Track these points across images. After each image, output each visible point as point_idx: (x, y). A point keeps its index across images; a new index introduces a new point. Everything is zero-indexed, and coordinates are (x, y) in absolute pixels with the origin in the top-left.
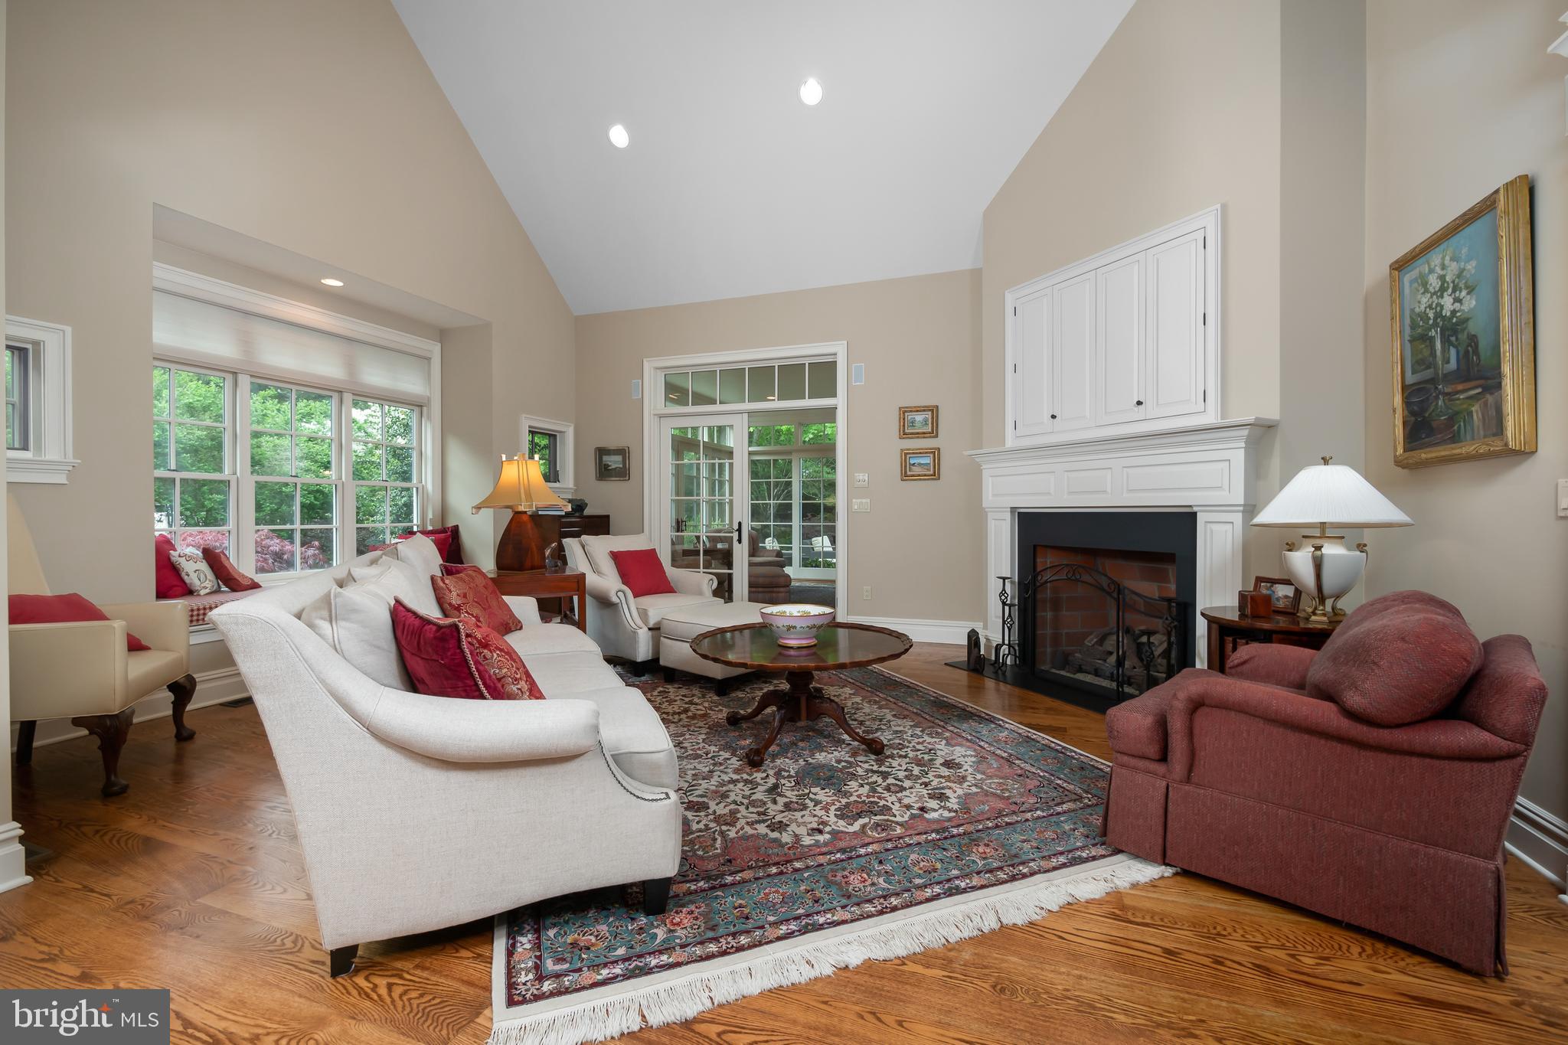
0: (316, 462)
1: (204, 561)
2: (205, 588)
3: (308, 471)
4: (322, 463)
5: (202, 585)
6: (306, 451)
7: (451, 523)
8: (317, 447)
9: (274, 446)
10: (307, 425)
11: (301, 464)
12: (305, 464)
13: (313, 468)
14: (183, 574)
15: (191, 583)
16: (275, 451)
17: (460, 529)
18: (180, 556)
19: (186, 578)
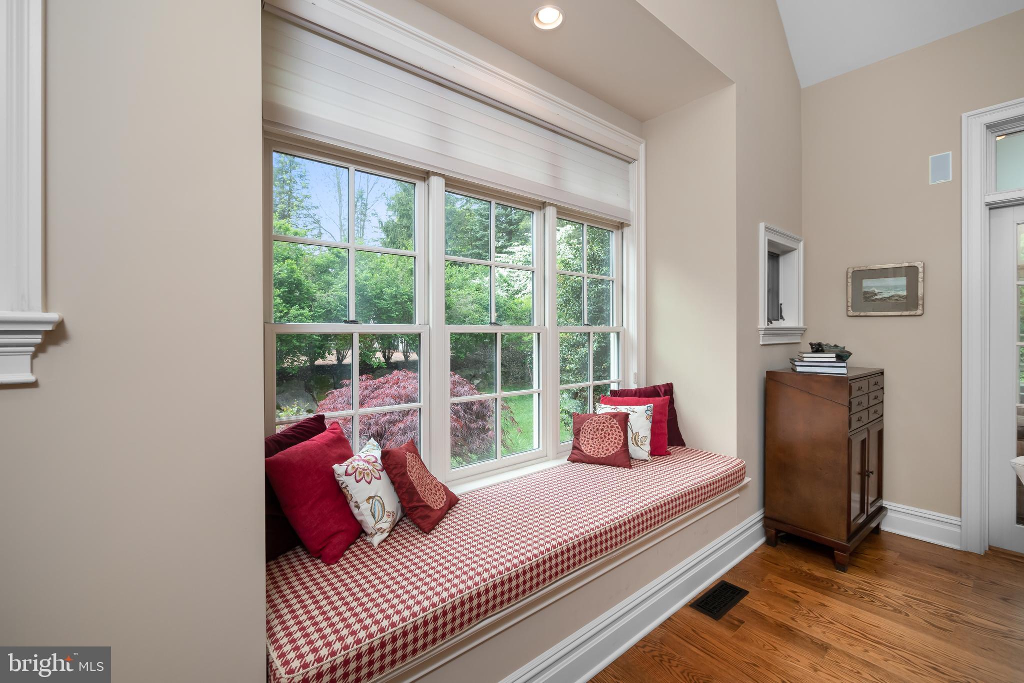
0: (481, 305)
1: (383, 474)
2: (381, 530)
3: (476, 311)
4: (484, 306)
5: (378, 526)
6: (475, 298)
7: (660, 381)
8: (481, 294)
9: (457, 295)
10: (474, 281)
11: (472, 307)
12: (475, 306)
13: (479, 309)
14: (352, 505)
15: (362, 521)
16: (458, 298)
17: (676, 389)
18: (347, 474)
19: (355, 511)
